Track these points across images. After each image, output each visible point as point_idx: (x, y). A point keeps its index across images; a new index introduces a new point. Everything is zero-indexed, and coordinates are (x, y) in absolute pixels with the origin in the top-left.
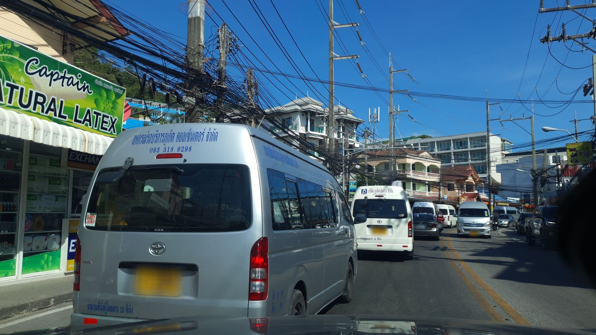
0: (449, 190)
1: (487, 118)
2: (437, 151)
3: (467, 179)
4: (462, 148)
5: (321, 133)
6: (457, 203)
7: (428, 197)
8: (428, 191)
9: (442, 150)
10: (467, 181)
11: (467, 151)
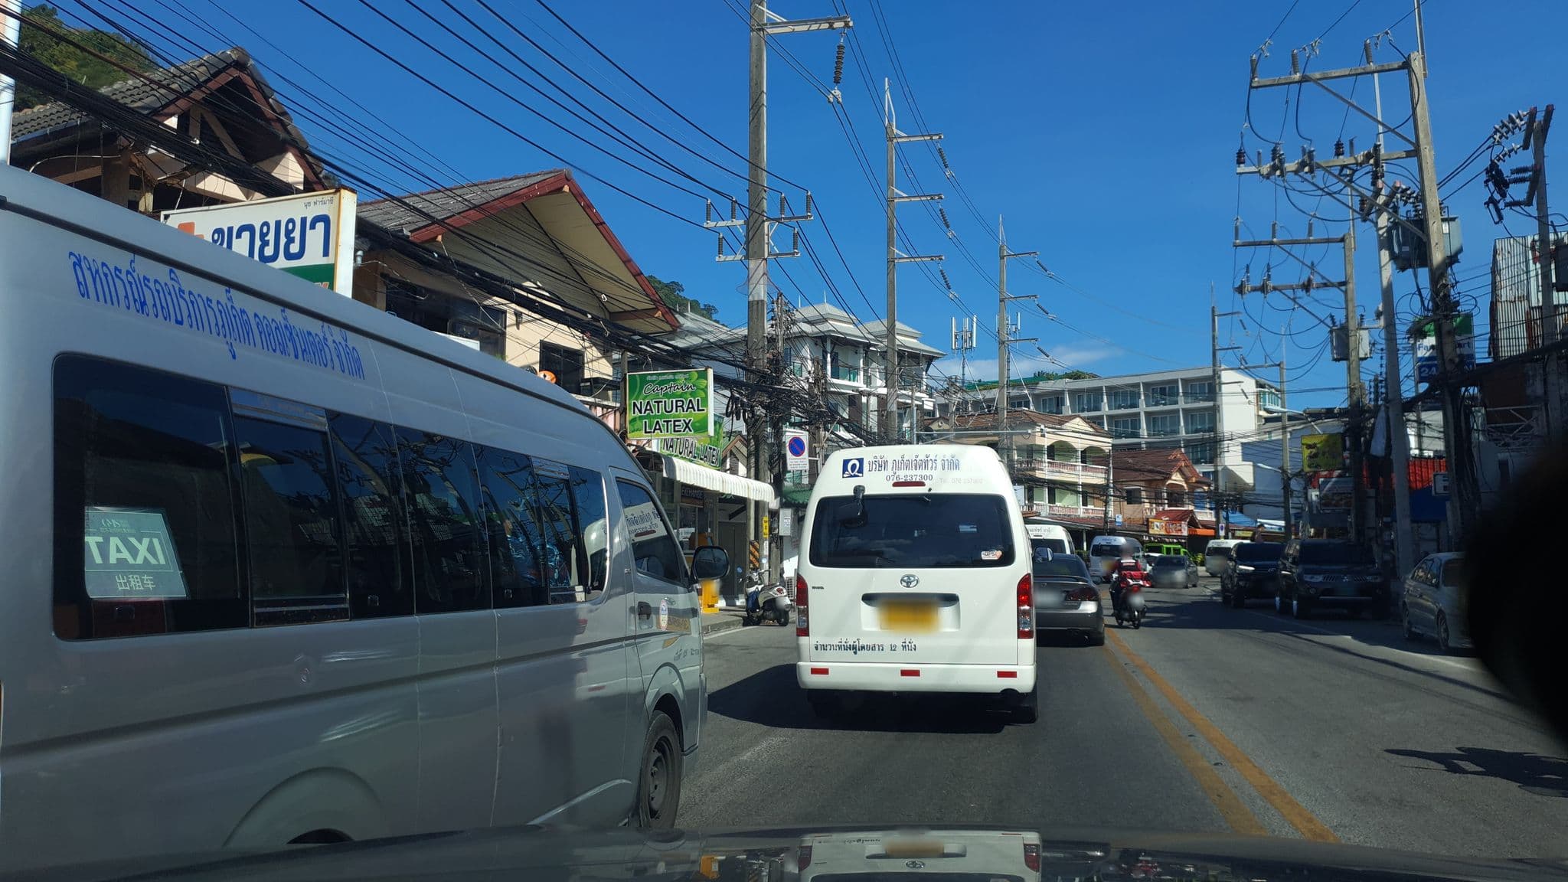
0: (1129, 503)
1: (1214, 345)
2: (1107, 409)
3: (1169, 478)
4: (1164, 404)
5: (854, 381)
6: (1145, 532)
7: (1082, 518)
8: (1083, 505)
9: (1119, 407)
10: (1169, 482)
11: (1177, 411)
